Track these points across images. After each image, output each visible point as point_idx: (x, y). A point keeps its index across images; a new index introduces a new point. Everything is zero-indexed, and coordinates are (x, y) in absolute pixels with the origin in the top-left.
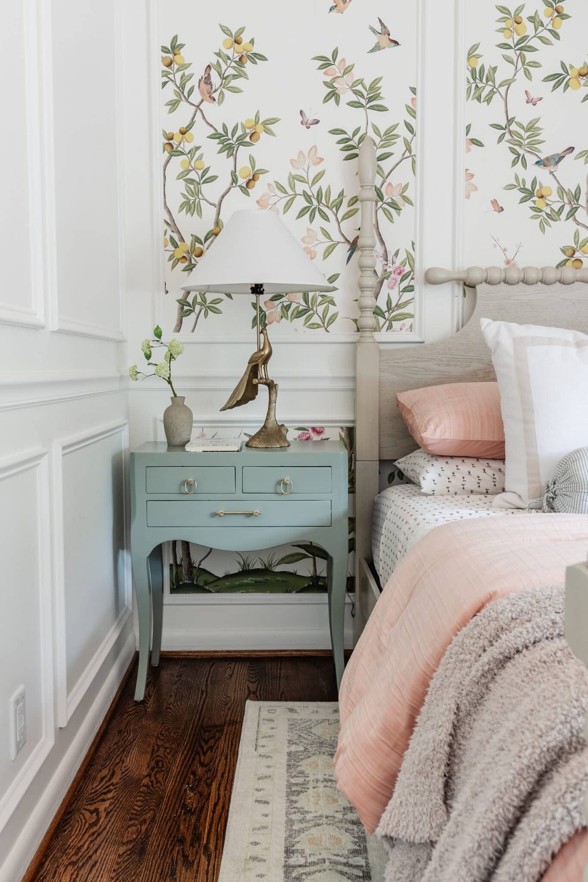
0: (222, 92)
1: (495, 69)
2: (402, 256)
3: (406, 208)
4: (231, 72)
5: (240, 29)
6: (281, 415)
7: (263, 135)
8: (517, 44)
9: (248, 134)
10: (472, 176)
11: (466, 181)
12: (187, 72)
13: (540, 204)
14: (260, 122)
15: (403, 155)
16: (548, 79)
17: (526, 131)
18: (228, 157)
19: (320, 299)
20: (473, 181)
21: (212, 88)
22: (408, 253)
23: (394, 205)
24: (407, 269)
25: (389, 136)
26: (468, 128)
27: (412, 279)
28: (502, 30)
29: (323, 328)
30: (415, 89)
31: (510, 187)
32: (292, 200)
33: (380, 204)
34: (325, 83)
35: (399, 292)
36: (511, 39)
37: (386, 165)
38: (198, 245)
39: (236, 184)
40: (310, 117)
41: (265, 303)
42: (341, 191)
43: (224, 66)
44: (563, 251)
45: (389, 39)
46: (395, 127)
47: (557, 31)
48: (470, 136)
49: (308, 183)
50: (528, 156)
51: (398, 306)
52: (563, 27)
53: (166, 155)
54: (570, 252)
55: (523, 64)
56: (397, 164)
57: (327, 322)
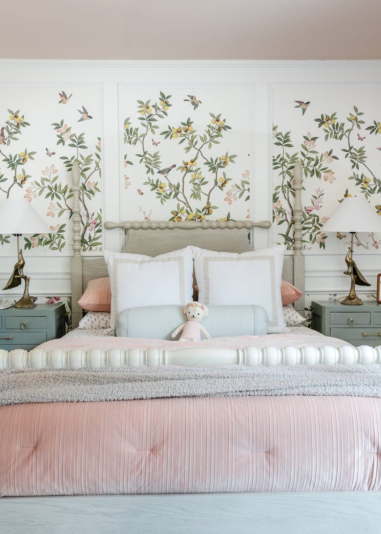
0: (9, 140)
1: (137, 129)
2: (96, 216)
3: (97, 193)
4: (13, 130)
5: (17, 111)
7: (29, 160)
8: (148, 118)
9: (22, 159)
10: (128, 178)
11: (125, 180)
13: (161, 191)
14: (27, 154)
15: (95, 168)
16: (162, 134)
17: (153, 158)
18: (12, 170)
19: (57, 236)
20: (128, 181)
21: (4, 138)
22: (98, 214)
23: (91, 192)
24: (98, 221)
25: (88, 160)
26: (126, 156)
27: (101, 226)
28: (140, 111)
29: (58, 250)
30: (100, 138)
31: (146, 183)
32: (43, 189)
33: (85, 191)
34: (58, 136)
35: (95, 232)
36: (145, 115)
37: (87, 173)
39: (16, 182)
40: (51, 151)
41: (31, 238)
42: (66, 185)
43: (10, 128)
44: (172, 213)
45: (88, 116)
46: (91, 155)
47: (166, 112)
48: (127, 160)
49: (50, 182)
50: (154, 169)
51: (94, 239)
52: (169, 110)
54: (175, 214)
55: (151, 127)
56: (92, 173)
57: (61, 247)
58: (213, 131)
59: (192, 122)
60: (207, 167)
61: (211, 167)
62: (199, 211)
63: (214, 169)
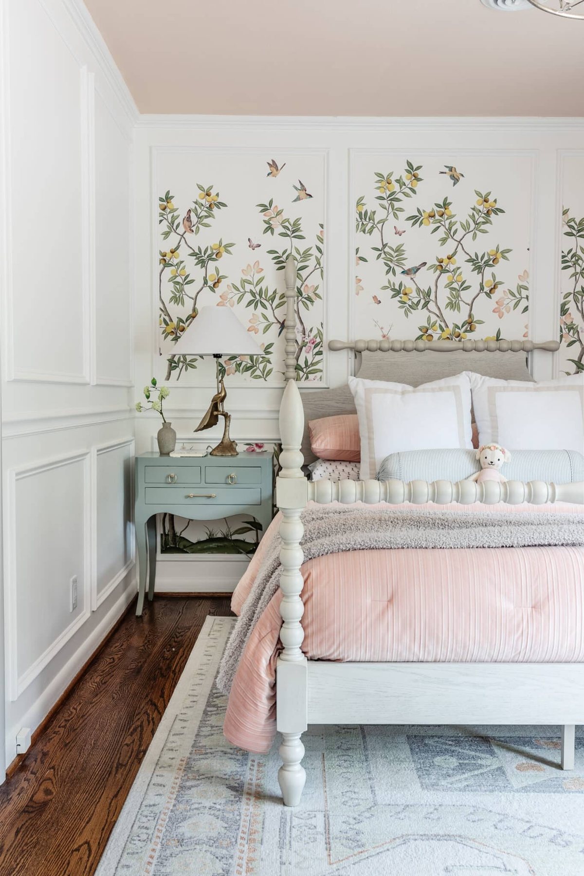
0: (198, 227)
1: (374, 213)
2: (315, 332)
3: (317, 301)
4: (204, 214)
5: (210, 187)
6: (232, 435)
7: (224, 254)
8: (389, 197)
9: (215, 253)
10: (360, 280)
11: (357, 283)
12: (176, 214)
13: (405, 298)
14: (222, 246)
15: (315, 267)
16: (409, 219)
17: (395, 252)
18: (202, 267)
19: (261, 359)
20: (361, 284)
21: (191, 224)
22: (318, 329)
23: (309, 299)
24: (318, 340)
25: (306, 255)
26: (357, 250)
27: (322, 346)
28: (379, 188)
29: (263, 379)
30: (323, 225)
31: (385, 288)
32: (243, 295)
33: (300, 298)
34: (265, 221)
35: (313, 355)
36: (385, 193)
37: (304, 273)
38: (181, 324)
39: (206, 285)
40: (255, 243)
41: (225, 362)
42: (274, 290)
43: (199, 210)
44: (420, 329)
45: (306, 194)
46: (310, 249)
47: (415, 189)
48: (359, 255)
49: (253, 284)
50: (396, 268)
51: (312, 364)
52: (418, 186)
53: (162, 266)
54: (424, 330)
55: (393, 209)
56: (311, 273)
57: (266, 374)
58: (479, 215)
59: (450, 204)
60: (470, 266)
61: (475, 265)
62: (457, 326)
63: (479, 269)
